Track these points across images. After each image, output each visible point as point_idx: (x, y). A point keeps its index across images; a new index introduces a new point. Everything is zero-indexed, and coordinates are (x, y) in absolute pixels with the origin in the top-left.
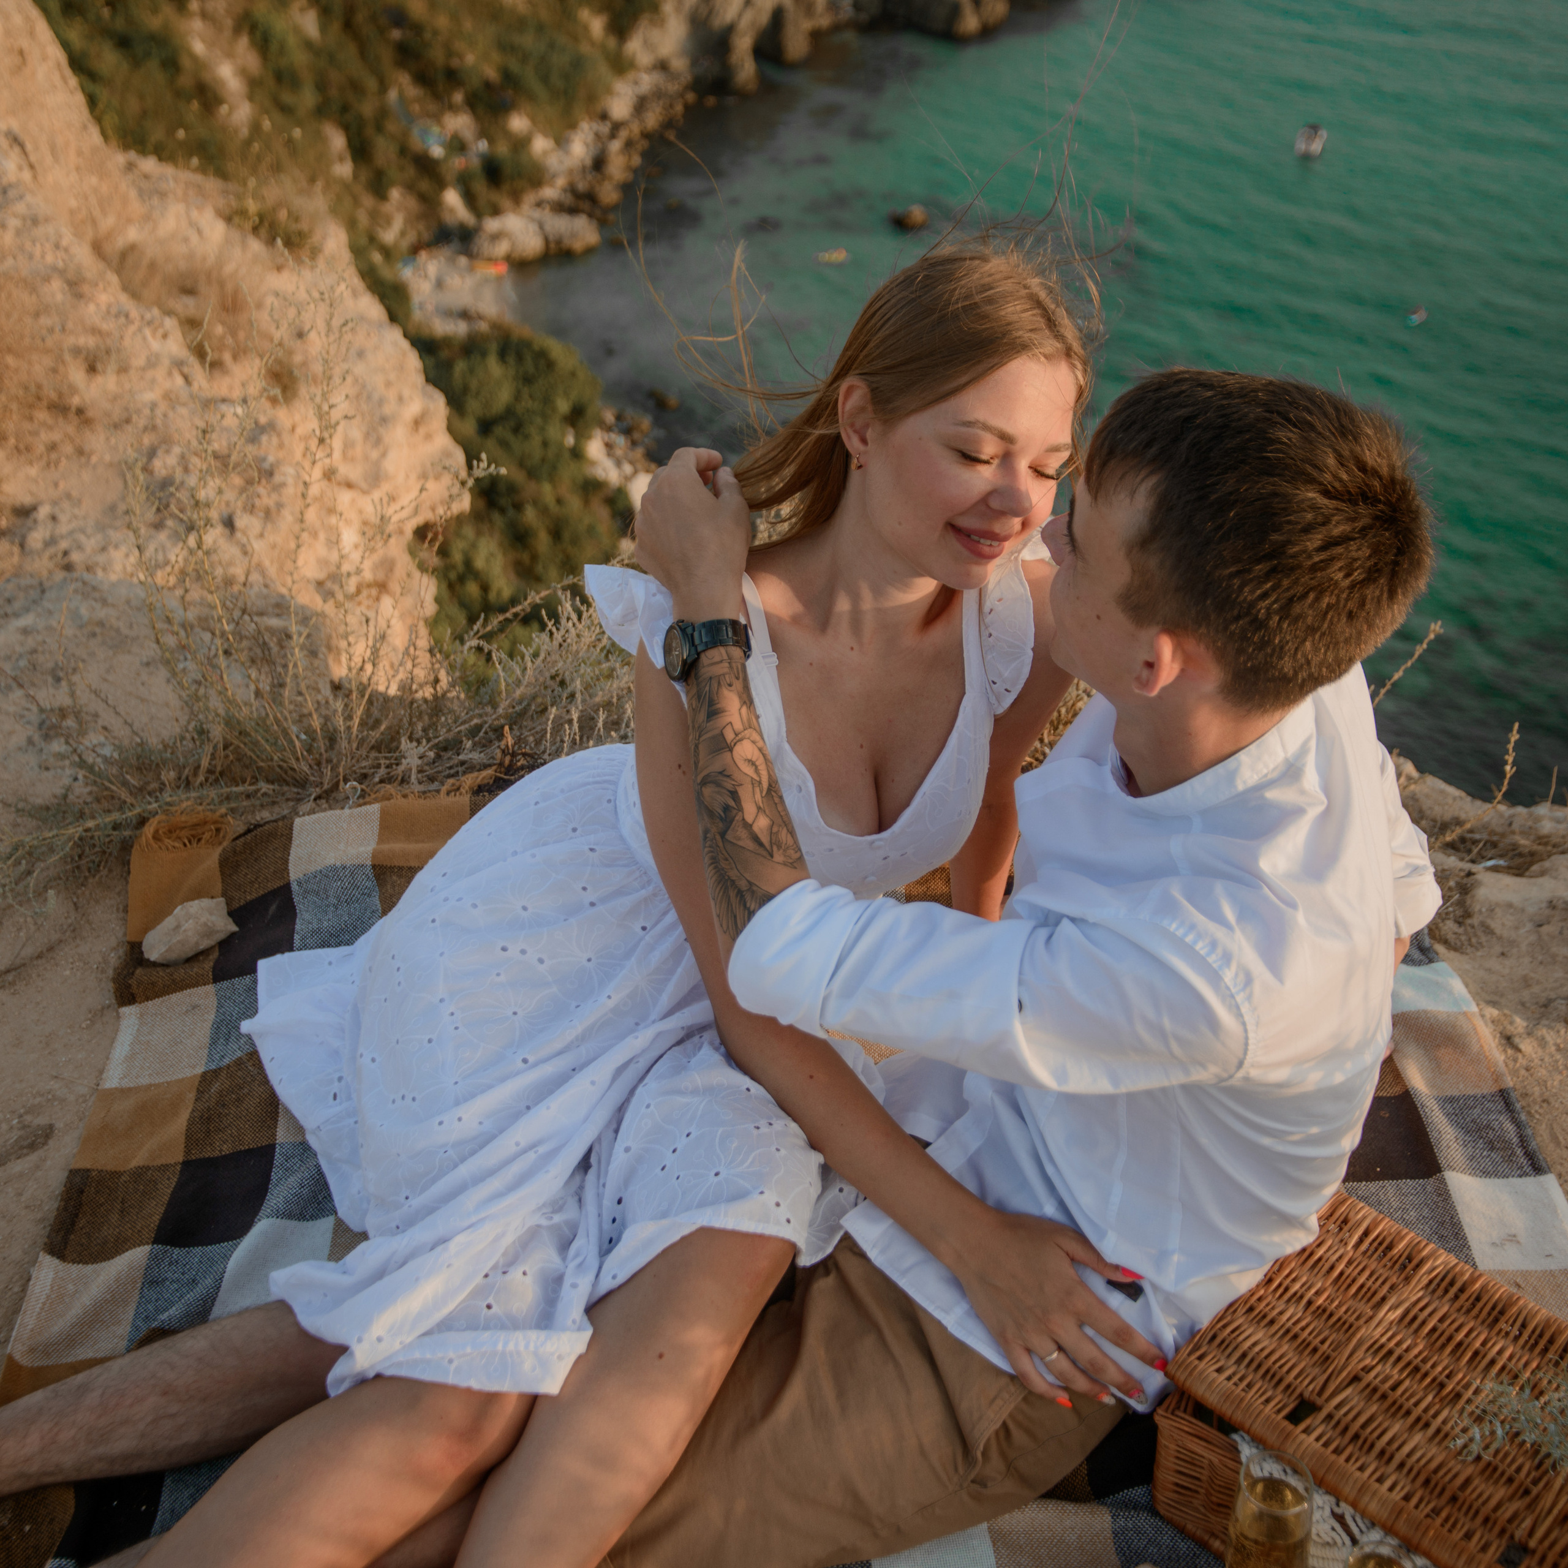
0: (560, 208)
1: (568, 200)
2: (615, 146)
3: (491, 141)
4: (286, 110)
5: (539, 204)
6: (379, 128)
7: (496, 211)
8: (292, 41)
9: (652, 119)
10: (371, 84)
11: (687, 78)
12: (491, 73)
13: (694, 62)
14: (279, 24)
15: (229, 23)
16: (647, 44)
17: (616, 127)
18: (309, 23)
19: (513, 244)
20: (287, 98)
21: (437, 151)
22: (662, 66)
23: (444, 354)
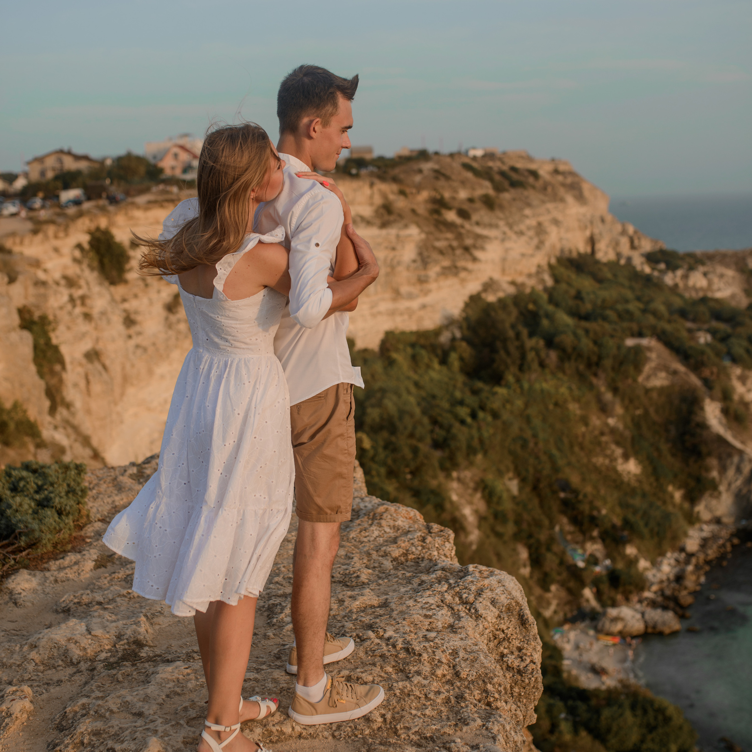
0: (653, 604)
1: (660, 599)
2: (690, 568)
3: (613, 560)
4: (499, 535)
5: (640, 601)
7: (614, 604)
8: (505, 495)
9: (712, 553)
10: (546, 522)
11: (732, 529)
12: (617, 521)
13: (738, 519)
14: (499, 486)
15: (472, 485)
16: (708, 508)
17: (690, 555)
18: (514, 486)
19: (625, 626)
20: (500, 529)
21: (581, 564)
22: (718, 521)
23: (594, 702)
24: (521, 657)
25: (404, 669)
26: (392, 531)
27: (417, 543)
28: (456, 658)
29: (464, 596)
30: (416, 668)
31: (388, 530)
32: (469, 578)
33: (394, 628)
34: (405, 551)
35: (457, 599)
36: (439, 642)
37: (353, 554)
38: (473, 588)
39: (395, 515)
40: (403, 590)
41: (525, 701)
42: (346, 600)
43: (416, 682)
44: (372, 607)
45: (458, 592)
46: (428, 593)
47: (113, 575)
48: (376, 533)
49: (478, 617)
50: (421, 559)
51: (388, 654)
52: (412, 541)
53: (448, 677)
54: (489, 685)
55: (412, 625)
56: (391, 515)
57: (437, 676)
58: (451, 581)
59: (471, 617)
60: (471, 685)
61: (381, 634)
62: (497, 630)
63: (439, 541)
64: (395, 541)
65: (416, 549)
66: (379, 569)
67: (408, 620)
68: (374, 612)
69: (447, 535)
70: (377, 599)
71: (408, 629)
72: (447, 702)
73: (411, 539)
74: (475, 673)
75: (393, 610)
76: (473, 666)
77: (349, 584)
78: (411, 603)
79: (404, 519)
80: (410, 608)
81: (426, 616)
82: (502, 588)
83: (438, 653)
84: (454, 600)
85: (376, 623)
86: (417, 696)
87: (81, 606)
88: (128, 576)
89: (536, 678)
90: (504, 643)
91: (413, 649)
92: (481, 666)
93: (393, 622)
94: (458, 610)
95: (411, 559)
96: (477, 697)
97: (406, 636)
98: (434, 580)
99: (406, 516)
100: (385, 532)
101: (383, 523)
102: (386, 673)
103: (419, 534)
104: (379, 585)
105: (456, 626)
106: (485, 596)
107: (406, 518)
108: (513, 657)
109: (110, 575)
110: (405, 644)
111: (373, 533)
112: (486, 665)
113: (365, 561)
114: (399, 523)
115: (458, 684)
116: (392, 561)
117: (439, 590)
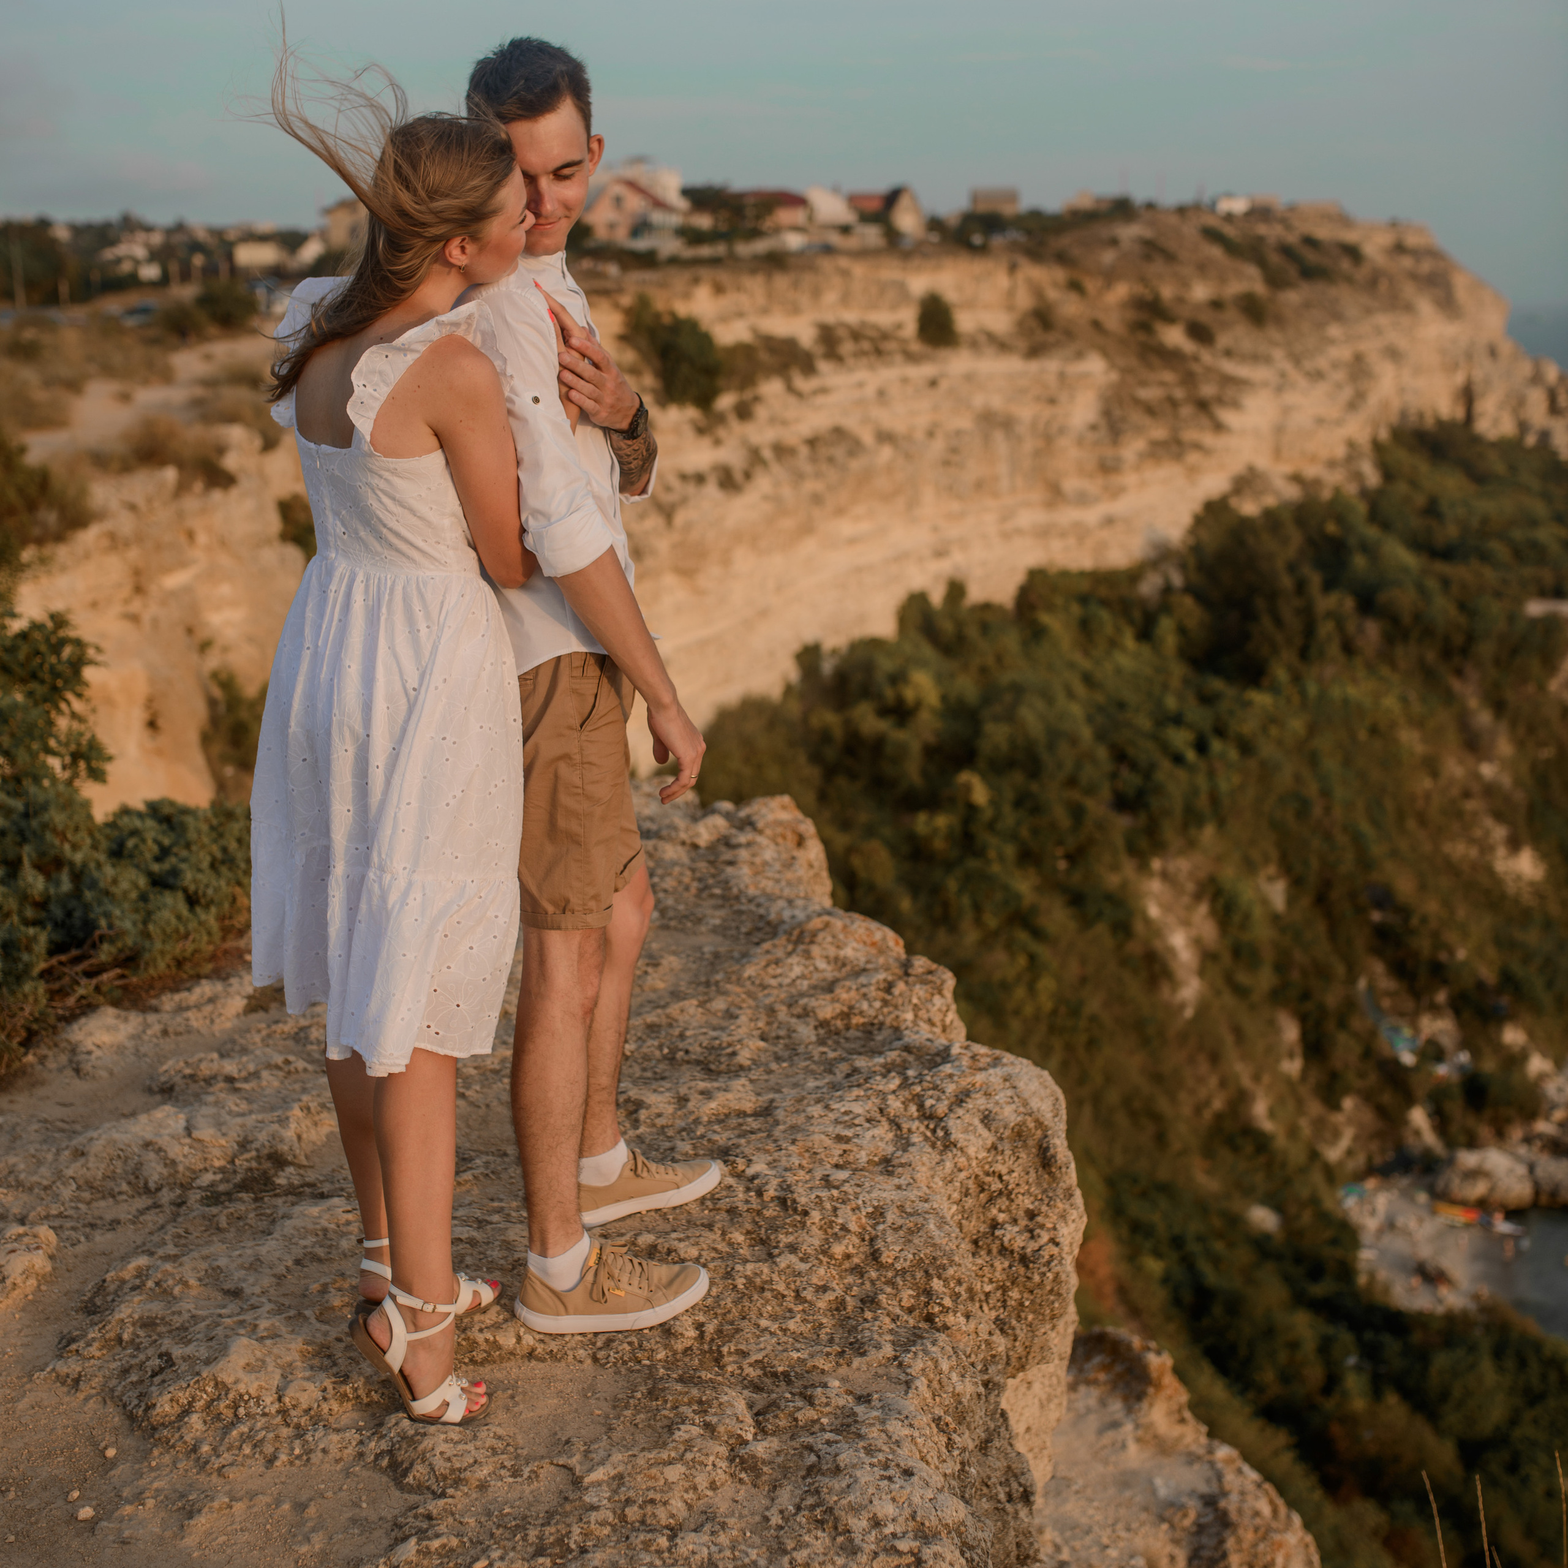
0: (1554, 1147)
3: (1476, 1054)
4: (1241, 991)
5: (1528, 1140)
6: (1342, 1024)
7: (1473, 1144)
8: (1258, 912)
10: (1340, 970)
12: (1488, 974)
14: (1246, 893)
15: (1190, 887)
18: (1277, 893)
19: (1492, 1189)
20: (1243, 978)
21: (1408, 1058)
23: (1417, 1337)
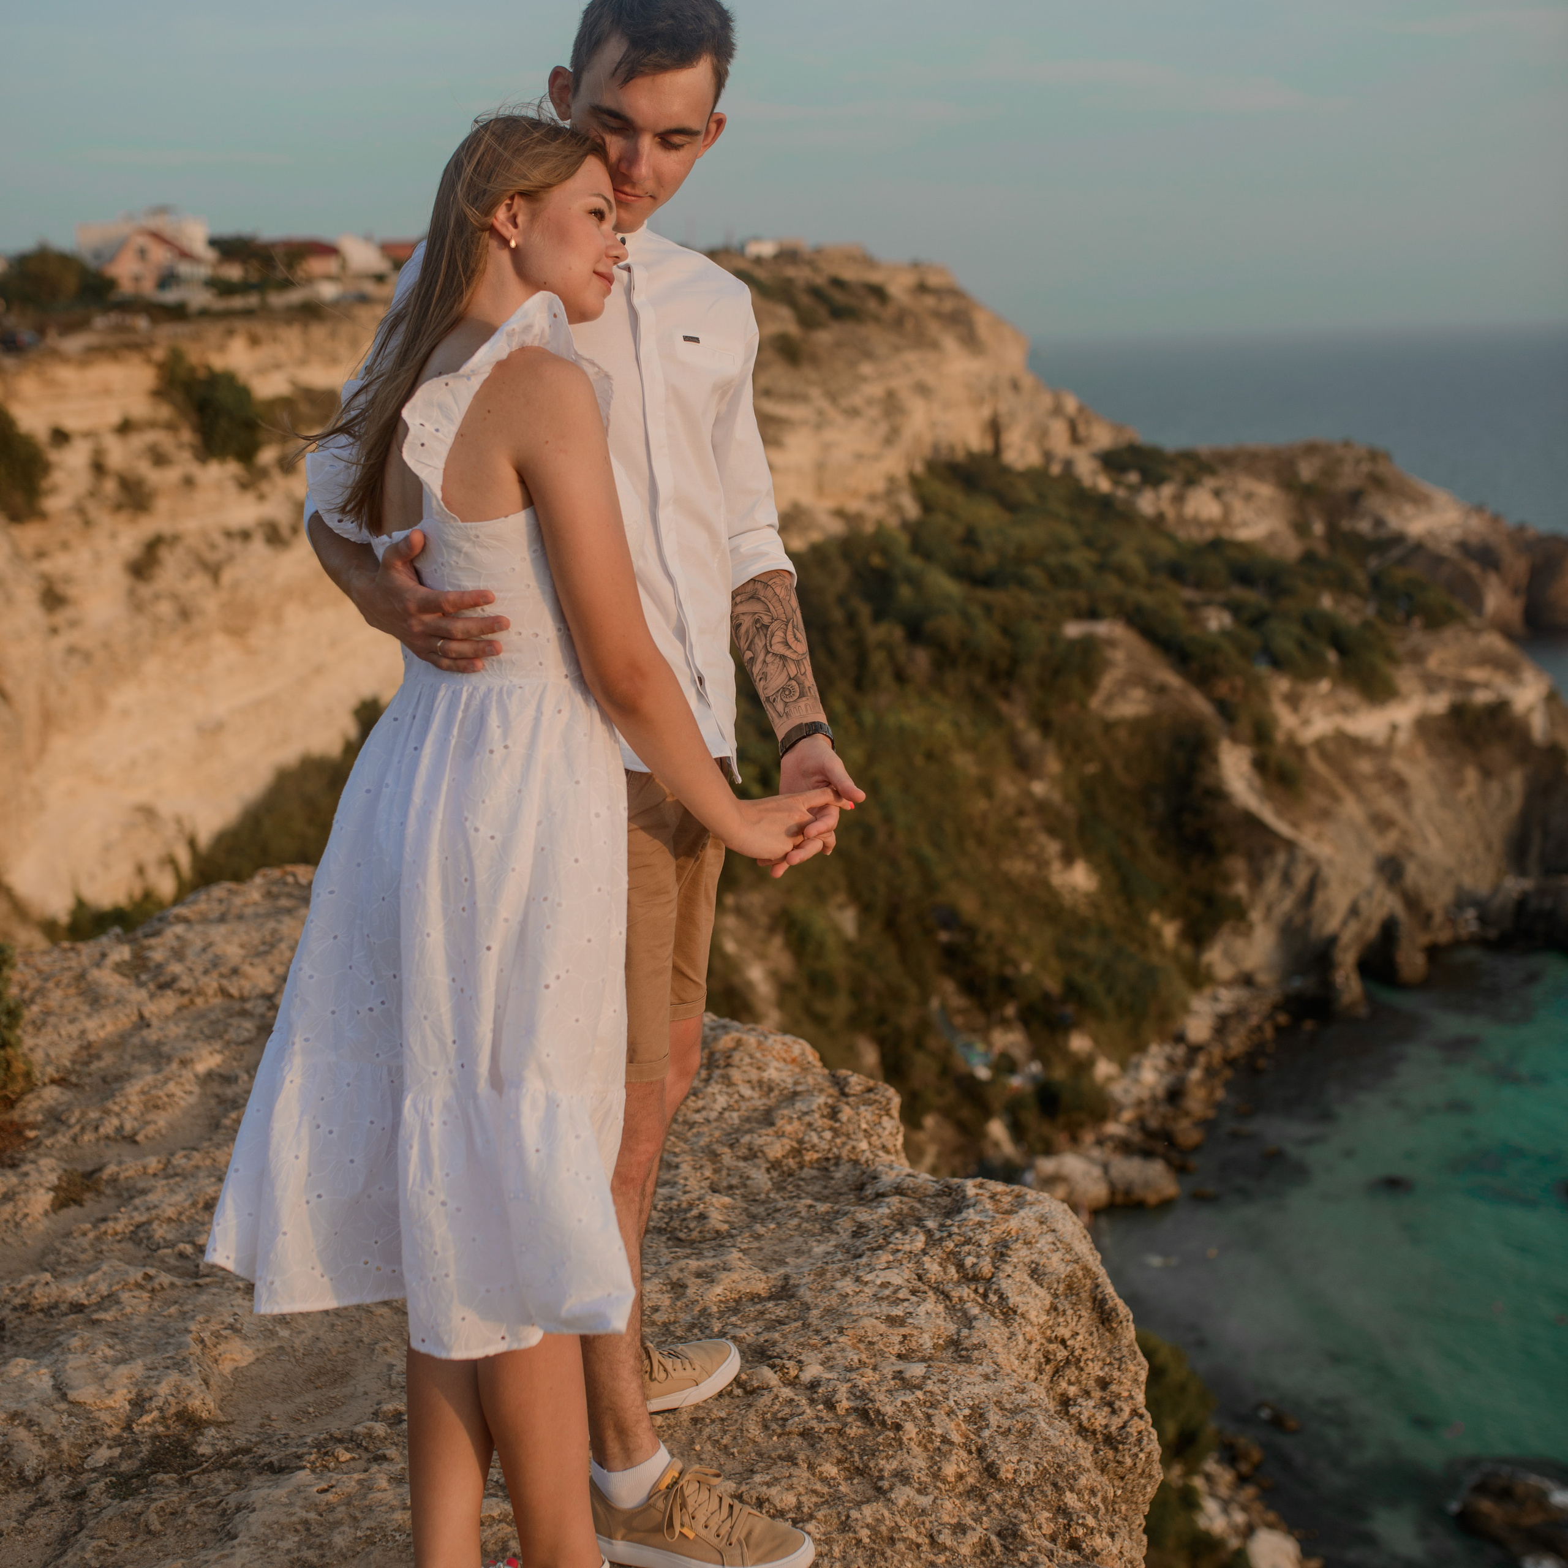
0: (1125, 1147)
1: (1137, 1137)
2: (1195, 1074)
3: (1046, 1063)
5: (1100, 1142)
6: (919, 1045)
7: (1049, 1151)
8: (831, 941)
9: (1237, 1043)
10: (913, 991)
11: (1274, 995)
12: (1052, 985)
13: (1287, 974)
14: (818, 922)
15: (764, 920)
16: (1229, 956)
17: (1195, 1050)
18: (847, 920)
20: (820, 1006)
21: (983, 1073)
22: (1247, 980)
24: (1110, 1404)
25: (867, 1466)
26: (756, 1095)
27: (820, 1122)
28: (981, 1428)
29: (969, 1261)
30: (894, 1464)
31: (747, 1092)
32: (972, 1215)
33: (821, 1356)
34: (795, 1145)
35: (952, 1270)
36: (936, 1389)
37: (676, 1155)
38: (986, 1239)
39: (758, 1055)
40: (819, 1249)
41: (1124, 1507)
42: (689, 1283)
43: (901, 1503)
44: (755, 1298)
45: (951, 1252)
46: (885, 1257)
47: (103, 1227)
48: (722, 1101)
49: (1008, 1314)
50: (832, 1162)
51: (819, 1428)
52: (807, 1119)
53: (970, 1480)
54: (1068, 1494)
55: (862, 1346)
56: (751, 1056)
57: (945, 1481)
58: (931, 1224)
59: (992, 1314)
60: (1028, 1499)
61: (793, 1372)
62: (1050, 1341)
63: (869, 1116)
64: (767, 1118)
65: (821, 1137)
66: (742, 1190)
67: (850, 1332)
68: (762, 1313)
69: (883, 1100)
70: (764, 1277)
71: (853, 1357)
72: (983, 1553)
73: (806, 1113)
74: (1032, 1467)
75: (807, 1308)
76: (1026, 1447)
77: (682, 1235)
78: (846, 1285)
79: (781, 1065)
80: (850, 1300)
81: (891, 1321)
82: (1050, 1238)
83: (939, 1416)
84: (945, 1273)
85: (774, 1343)
86: (912, 1542)
87: (31, 1314)
88: (138, 1226)
89: (1150, 1453)
90: (1068, 1372)
91: (878, 1412)
92: (1043, 1446)
93: (815, 1340)
94: (961, 1299)
95: (811, 1162)
96: (1048, 1529)
97: (854, 1375)
98: (886, 1222)
99: (784, 1055)
100: (742, 1096)
101: (736, 1075)
102: (824, 1480)
103: (821, 1100)
104: (758, 1237)
105: (967, 1343)
106: (1015, 1260)
107: (785, 1060)
108: (1091, 1403)
109: (95, 1226)
110: (857, 1398)
111: (715, 1101)
112: (1055, 1442)
113: (708, 1173)
114: (772, 1073)
115: (998, 1497)
116: (768, 1170)
117: (907, 1248)
